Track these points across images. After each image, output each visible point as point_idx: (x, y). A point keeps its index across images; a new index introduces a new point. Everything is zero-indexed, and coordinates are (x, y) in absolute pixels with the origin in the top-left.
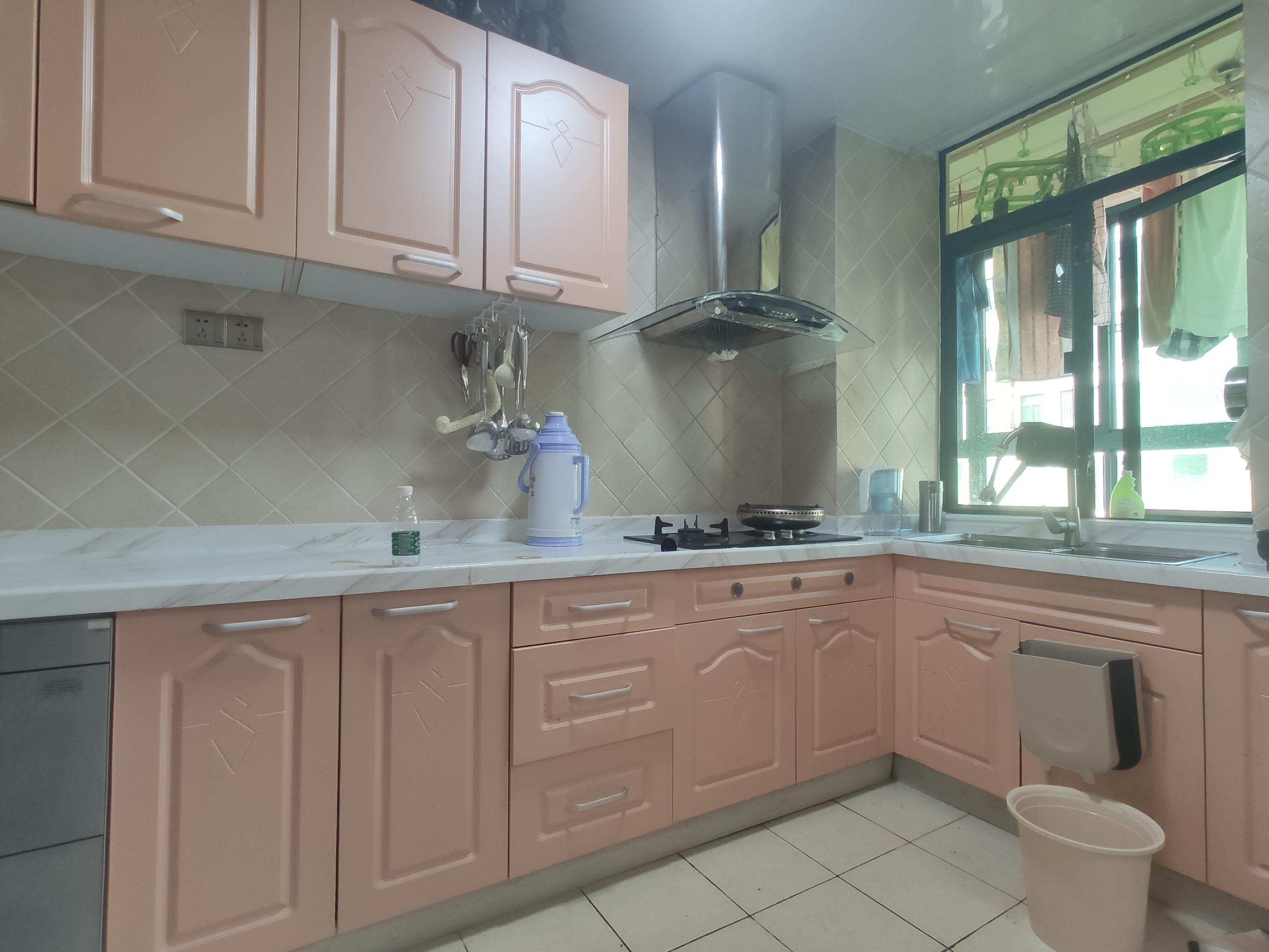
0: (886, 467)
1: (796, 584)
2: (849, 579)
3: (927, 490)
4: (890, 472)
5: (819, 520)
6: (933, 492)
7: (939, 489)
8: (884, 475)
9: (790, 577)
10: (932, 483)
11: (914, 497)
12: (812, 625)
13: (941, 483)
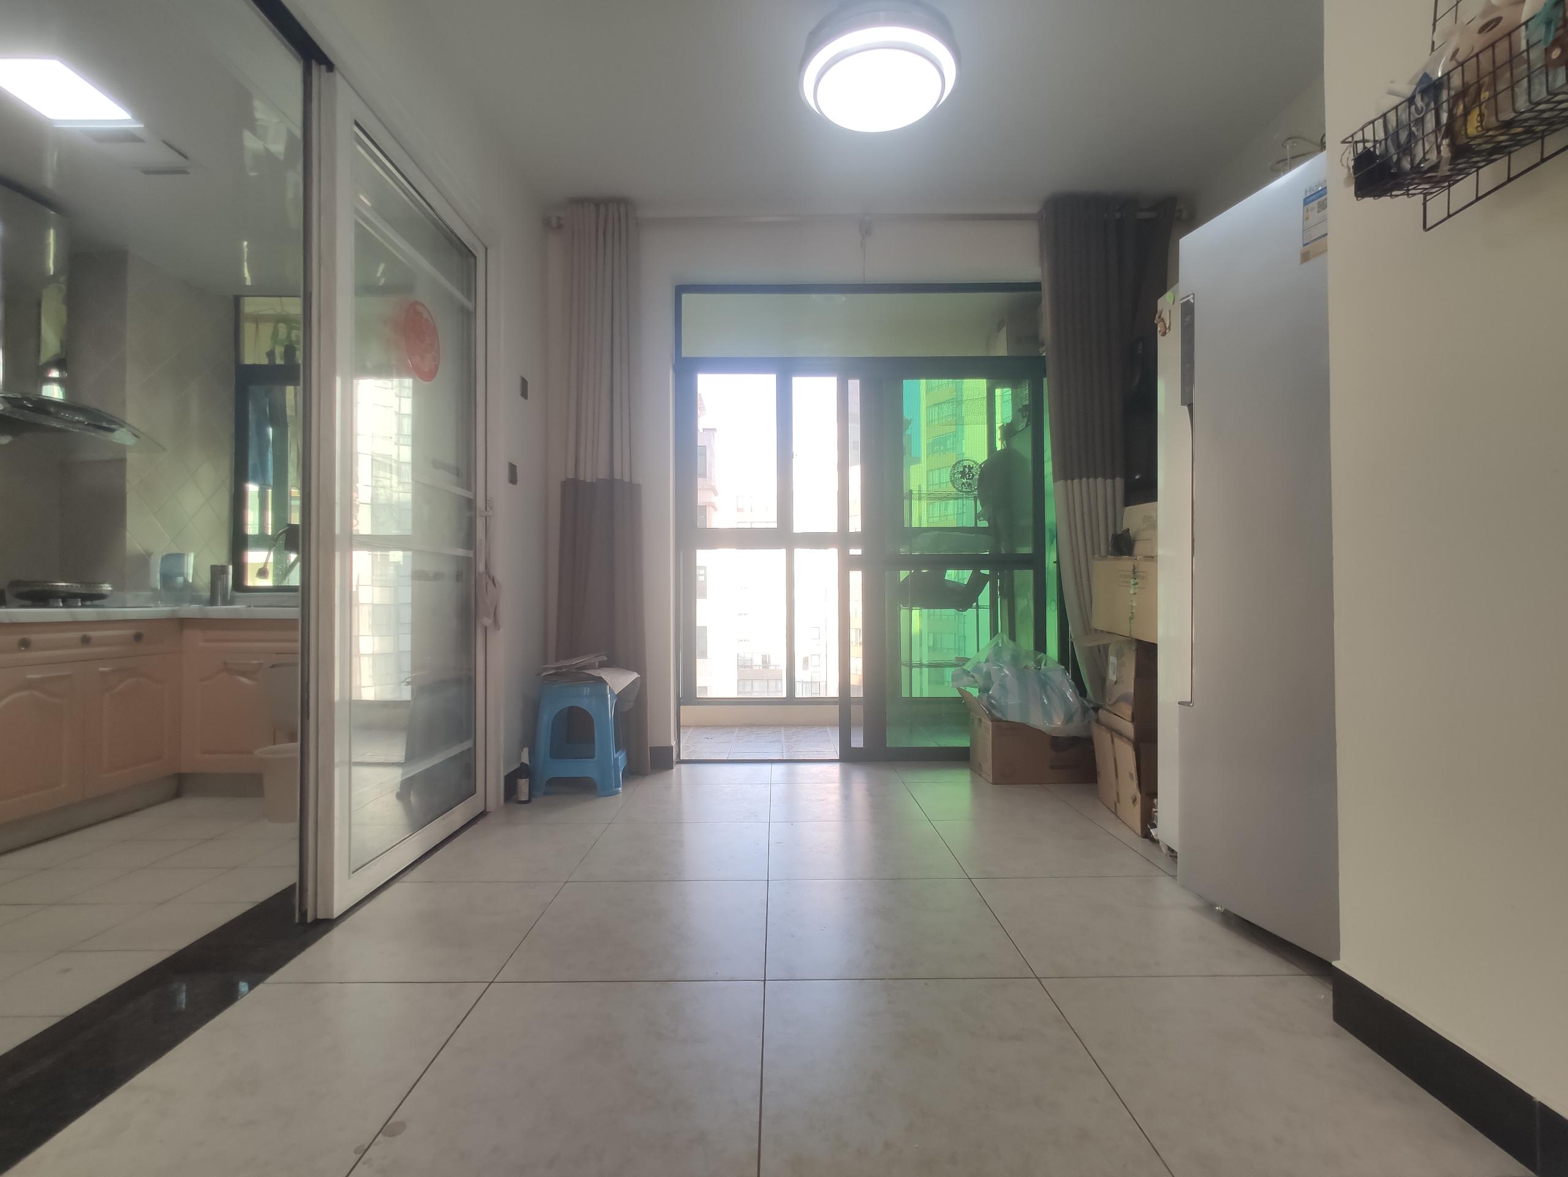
0: (177, 551)
1: (86, 641)
2: (138, 637)
3: (217, 572)
4: (179, 557)
5: (108, 593)
6: (223, 574)
7: (228, 572)
8: (175, 559)
9: (79, 634)
10: (222, 566)
11: (205, 578)
12: (102, 673)
13: (231, 568)
